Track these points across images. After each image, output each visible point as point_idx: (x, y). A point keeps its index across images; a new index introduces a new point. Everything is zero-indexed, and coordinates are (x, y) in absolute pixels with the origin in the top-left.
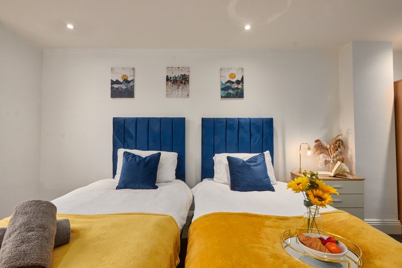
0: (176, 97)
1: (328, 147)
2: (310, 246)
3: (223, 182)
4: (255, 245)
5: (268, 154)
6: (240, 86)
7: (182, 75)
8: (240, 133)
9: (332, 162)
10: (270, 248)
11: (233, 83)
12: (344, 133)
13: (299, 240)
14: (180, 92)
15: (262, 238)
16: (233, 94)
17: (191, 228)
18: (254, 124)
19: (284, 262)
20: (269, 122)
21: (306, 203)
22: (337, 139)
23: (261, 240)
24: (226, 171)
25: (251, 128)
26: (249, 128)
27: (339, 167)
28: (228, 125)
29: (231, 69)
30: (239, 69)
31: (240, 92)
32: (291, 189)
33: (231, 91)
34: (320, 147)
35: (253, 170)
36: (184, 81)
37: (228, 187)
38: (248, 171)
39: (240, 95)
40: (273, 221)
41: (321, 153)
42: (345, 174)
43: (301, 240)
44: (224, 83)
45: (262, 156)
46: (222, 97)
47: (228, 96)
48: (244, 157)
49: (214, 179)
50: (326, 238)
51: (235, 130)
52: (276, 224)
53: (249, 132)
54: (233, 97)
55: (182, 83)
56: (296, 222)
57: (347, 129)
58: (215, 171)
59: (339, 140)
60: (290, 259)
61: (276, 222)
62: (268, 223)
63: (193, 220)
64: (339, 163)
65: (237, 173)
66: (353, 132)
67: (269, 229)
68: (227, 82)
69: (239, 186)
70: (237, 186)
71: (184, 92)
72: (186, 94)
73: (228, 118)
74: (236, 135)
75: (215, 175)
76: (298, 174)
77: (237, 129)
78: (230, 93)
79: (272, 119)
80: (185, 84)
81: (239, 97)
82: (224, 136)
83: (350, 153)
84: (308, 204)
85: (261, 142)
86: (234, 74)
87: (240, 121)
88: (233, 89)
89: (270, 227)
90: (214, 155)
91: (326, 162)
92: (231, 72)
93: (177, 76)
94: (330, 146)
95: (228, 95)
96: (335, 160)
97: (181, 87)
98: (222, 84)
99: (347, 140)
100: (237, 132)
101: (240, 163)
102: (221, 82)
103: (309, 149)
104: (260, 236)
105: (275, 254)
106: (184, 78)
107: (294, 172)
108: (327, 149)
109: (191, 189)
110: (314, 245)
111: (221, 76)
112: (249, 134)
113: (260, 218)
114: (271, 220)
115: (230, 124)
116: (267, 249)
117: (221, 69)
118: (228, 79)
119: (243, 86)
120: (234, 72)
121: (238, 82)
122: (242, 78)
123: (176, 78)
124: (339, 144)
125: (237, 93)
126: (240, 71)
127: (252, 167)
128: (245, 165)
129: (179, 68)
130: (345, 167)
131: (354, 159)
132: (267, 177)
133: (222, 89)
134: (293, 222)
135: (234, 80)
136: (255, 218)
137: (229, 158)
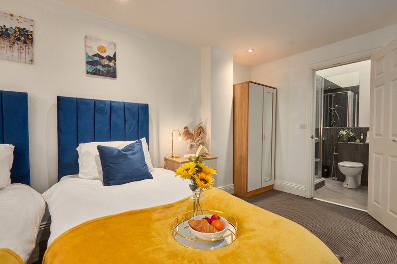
0: (8, 59)
1: (193, 133)
2: (201, 230)
3: (93, 177)
4: (149, 249)
5: (144, 141)
6: (112, 64)
7: (18, 28)
8: (112, 118)
9: (196, 145)
10: (164, 246)
11: (103, 58)
12: (204, 121)
13: (191, 227)
14: (16, 53)
15: (154, 237)
16: (103, 72)
17: (48, 255)
18: (129, 109)
19: (183, 258)
20: (145, 108)
21: (192, 187)
22: (199, 126)
23: (153, 239)
24: (97, 163)
25: (126, 113)
26: (123, 113)
27: (202, 149)
28: (97, 108)
29: (100, 40)
30: (110, 43)
31: (112, 71)
32: (180, 176)
33: (99, 67)
34: (187, 133)
35: (129, 159)
36: (22, 39)
37: (100, 183)
38: (125, 161)
39: (111, 74)
40: (159, 212)
41: (189, 138)
42: (205, 155)
43: (192, 226)
44: (91, 55)
45: (139, 144)
46: (88, 73)
47: (96, 73)
48: (119, 145)
49: (80, 175)
50: (210, 216)
51: (106, 114)
52: (163, 214)
53: (123, 117)
54: (103, 76)
55: (19, 39)
56: (181, 207)
57: (205, 118)
58: (80, 166)
59: (201, 127)
60: (186, 251)
61: (162, 212)
62: (155, 216)
63: (50, 241)
64: (201, 146)
65: (111, 165)
66: (210, 121)
67: (158, 223)
68: (95, 55)
69: (114, 180)
70: (112, 180)
71: (23, 55)
72: (28, 59)
73: (97, 100)
74: (108, 121)
75: (81, 170)
76: (171, 159)
77: (109, 113)
78: (99, 70)
79: (148, 105)
80: (25, 42)
81: (111, 77)
82: (92, 121)
83: (207, 138)
84: (194, 187)
85: (136, 128)
86: (103, 47)
87: (113, 104)
88: (104, 66)
89: (158, 220)
90: (78, 146)
91: (192, 146)
92: (100, 44)
93: (8, 27)
94: (195, 132)
95: (96, 71)
96: (198, 144)
97: (16, 46)
98: (88, 56)
99: (205, 126)
100: (109, 117)
101: (115, 153)
102: (87, 54)
103: (180, 135)
104: (150, 235)
105: (172, 252)
106: (22, 33)
107: (167, 157)
108: (192, 135)
109: (41, 193)
110: (205, 228)
111: (86, 46)
112: (123, 119)
113: (146, 213)
114: (157, 212)
115: (100, 107)
116: (161, 249)
117: (86, 37)
118: (96, 52)
119: (115, 64)
120: (105, 45)
121: (110, 59)
122: (115, 55)
123: (7, 30)
124: (201, 130)
125: (108, 72)
126: (112, 46)
127: (130, 157)
128: (121, 155)
129: (12, 15)
130: (206, 150)
131: (210, 142)
132: (145, 165)
133: (88, 63)
134: (178, 208)
135: (104, 55)
136: (140, 214)
137: (99, 148)
